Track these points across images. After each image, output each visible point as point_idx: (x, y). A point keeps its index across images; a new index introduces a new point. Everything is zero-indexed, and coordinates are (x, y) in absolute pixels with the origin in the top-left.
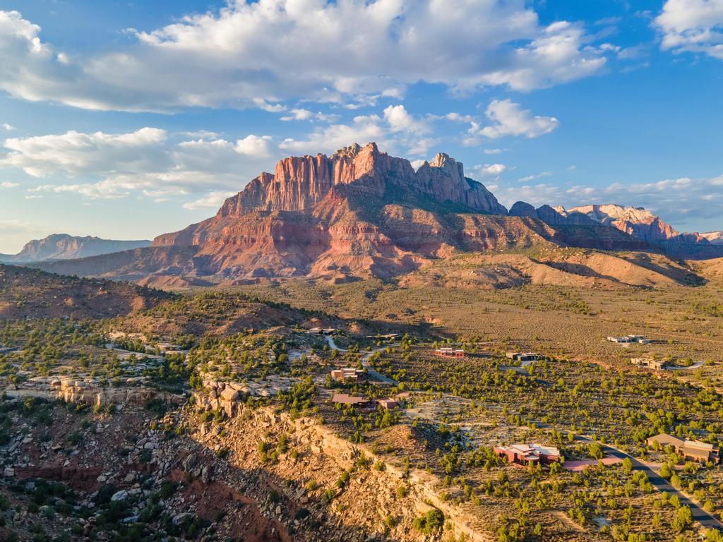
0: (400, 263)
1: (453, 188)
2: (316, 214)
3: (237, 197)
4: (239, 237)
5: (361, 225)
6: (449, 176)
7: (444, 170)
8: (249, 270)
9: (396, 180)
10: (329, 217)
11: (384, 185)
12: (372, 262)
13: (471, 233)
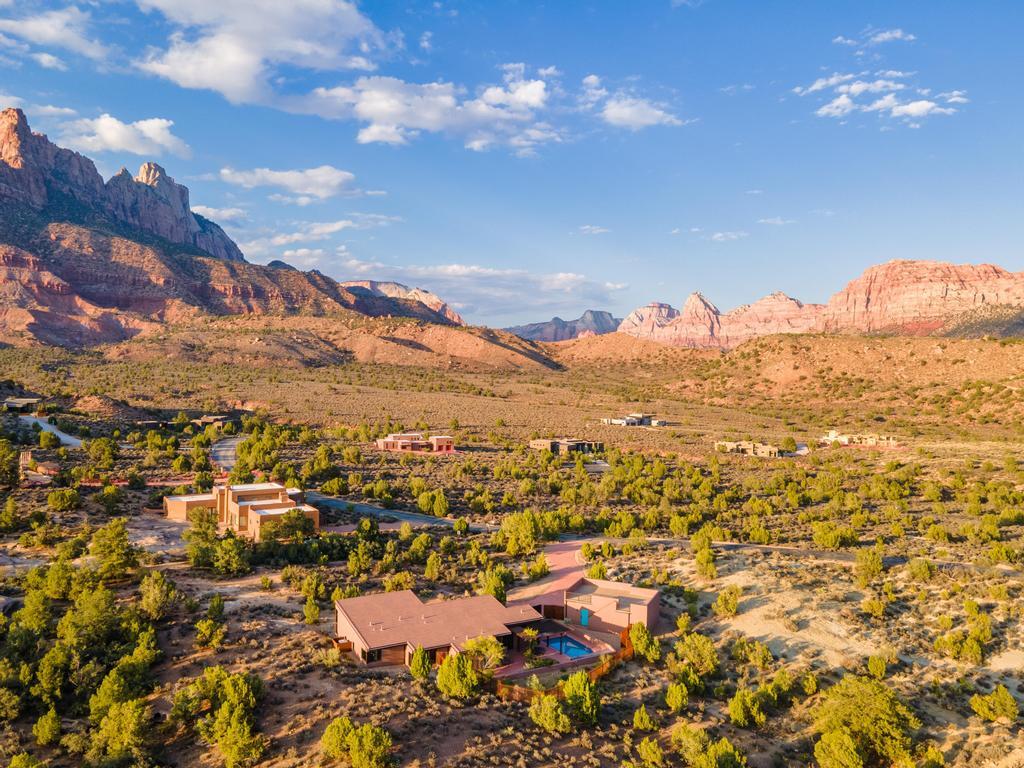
1: (174, 225)
6: (167, 203)
7: (157, 192)
9: (68, 187)
11: (44, 189)
12: (31, 320)
13: (225, 289)
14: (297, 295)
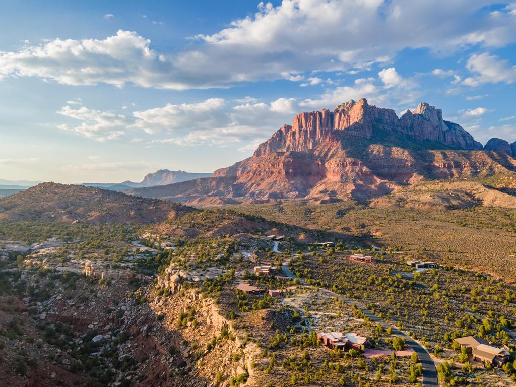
0: (376, 189)
1: (432, 130)
2: (317, 153)
3: (266, 142)
4: (262, 171)
5: (349, 160)
6: (429, 120)
7: (424, 116)
8: (267, 193)
9: (382, 125)
10: (326, 155)
11: (371, 129)
12: (354, 188)
13: (440, 165)
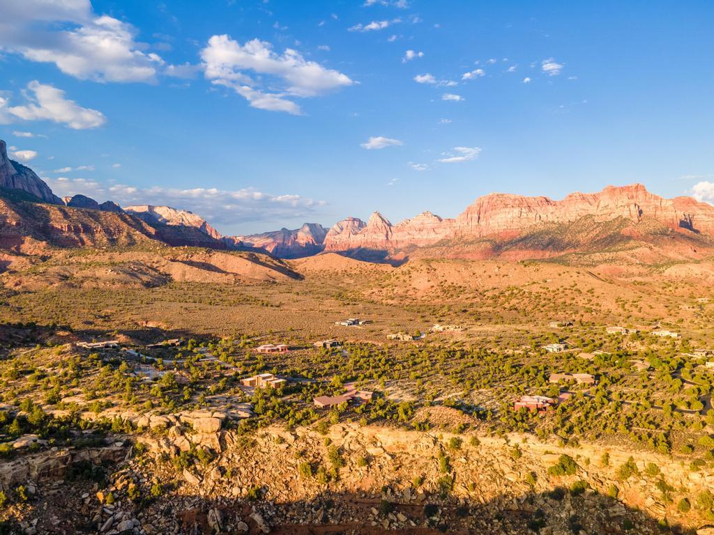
14: (115, 229)
